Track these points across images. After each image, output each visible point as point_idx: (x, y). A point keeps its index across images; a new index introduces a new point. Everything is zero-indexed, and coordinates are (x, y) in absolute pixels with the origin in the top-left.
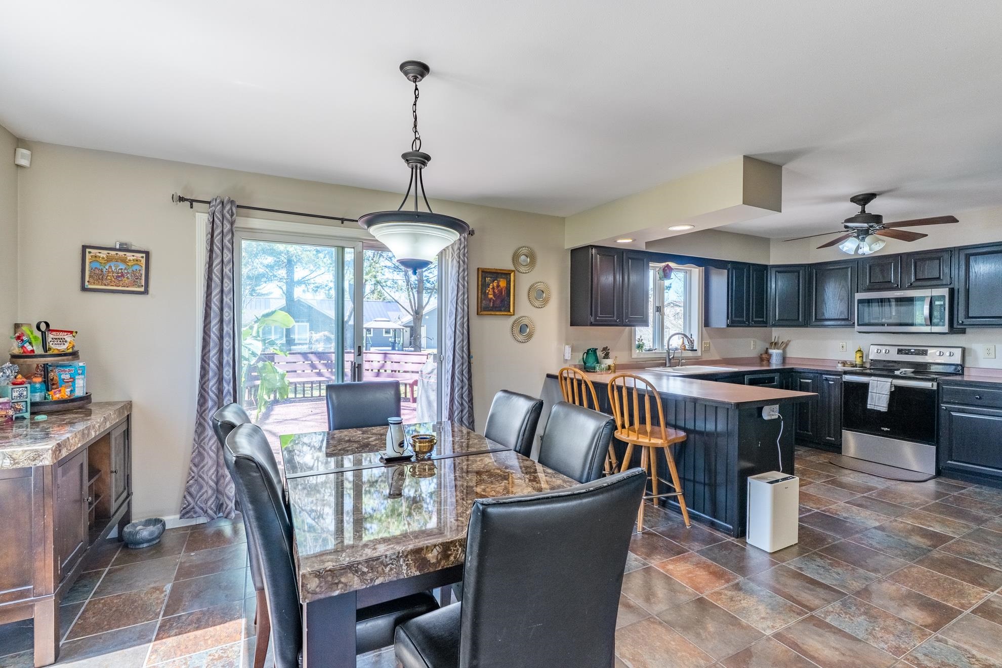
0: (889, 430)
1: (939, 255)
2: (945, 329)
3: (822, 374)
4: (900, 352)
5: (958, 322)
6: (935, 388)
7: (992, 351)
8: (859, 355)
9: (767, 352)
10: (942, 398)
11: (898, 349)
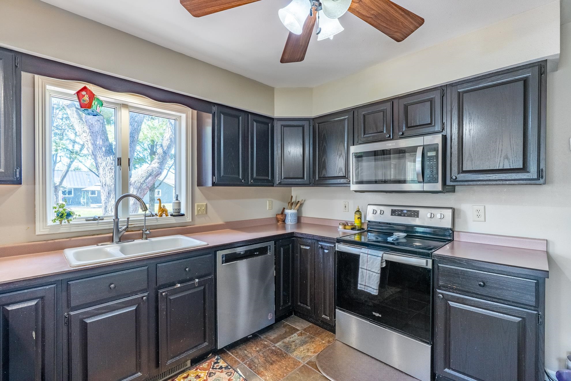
0: (380, 316)
1: (431, 96)
2: (438, 186)
3: (318, 241)
4: (393, 212)
5: (451, 178)
6: (430, 266)
7: (482, 213)
8: (358, 216)
9: (282, 213)
10: (438, 280)
11: (392, 210)
